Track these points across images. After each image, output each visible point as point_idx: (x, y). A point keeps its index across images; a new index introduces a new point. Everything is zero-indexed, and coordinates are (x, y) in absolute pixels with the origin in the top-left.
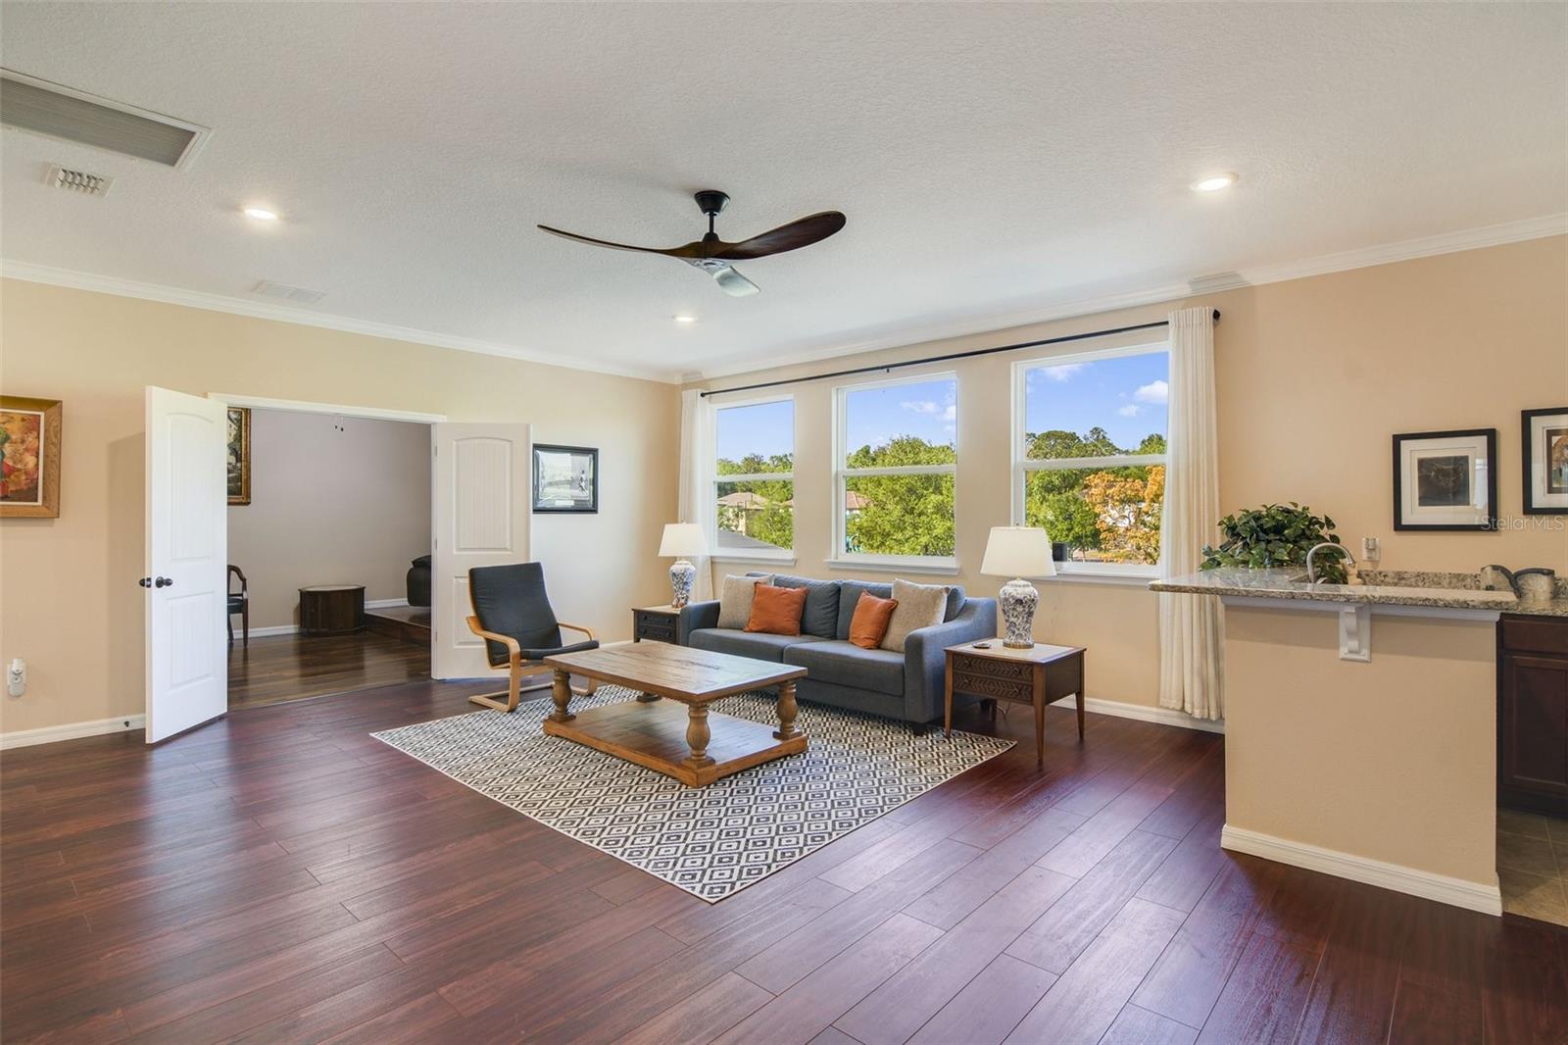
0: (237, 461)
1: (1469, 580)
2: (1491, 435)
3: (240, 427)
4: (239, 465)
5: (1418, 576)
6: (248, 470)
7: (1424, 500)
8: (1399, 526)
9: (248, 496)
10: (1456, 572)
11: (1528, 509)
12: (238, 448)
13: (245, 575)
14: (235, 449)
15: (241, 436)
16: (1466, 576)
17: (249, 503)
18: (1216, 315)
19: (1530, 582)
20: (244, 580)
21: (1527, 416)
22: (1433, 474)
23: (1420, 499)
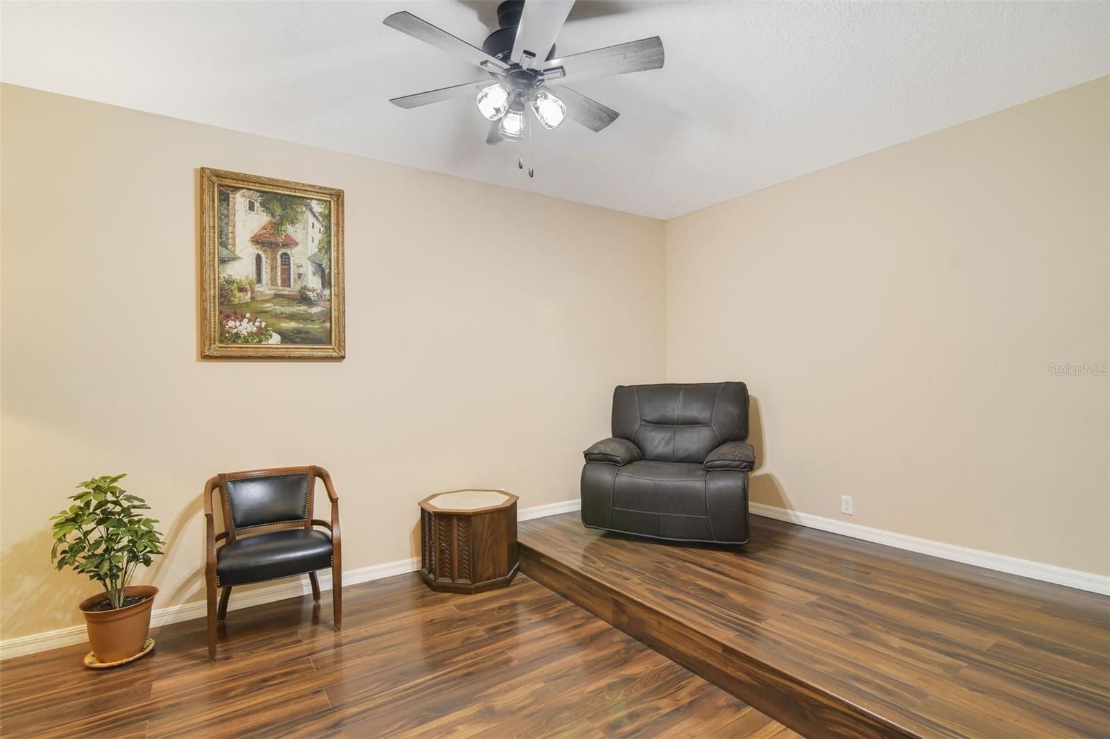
0: (324, 286)
3: (328, 228)
4: (327, 292)
6: (341, 298)
9: (341, 345)
12: (325, 263)
13: (338, 491)
14: (320, 265)
15: (329, 242)
17: (343, 357)
20: (334, 501)
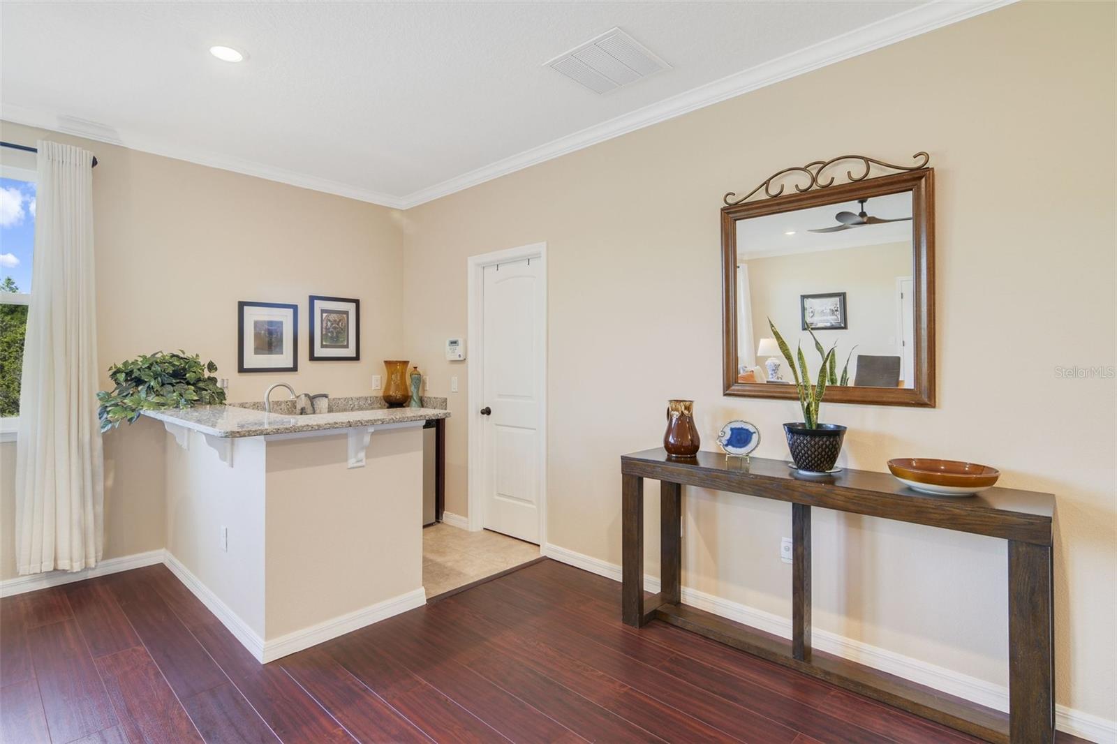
1: (283, 404)
2: (295, 308)
5: (254, 405)
7: (258, 350)
8: (242, 370)
10: (277, 400)
11: (312, 358)
16: (281, 402)
18: (95, 162)
19: (319, 402)
21: (312, 299)
22: (263, 332)
23: (255, 349)
